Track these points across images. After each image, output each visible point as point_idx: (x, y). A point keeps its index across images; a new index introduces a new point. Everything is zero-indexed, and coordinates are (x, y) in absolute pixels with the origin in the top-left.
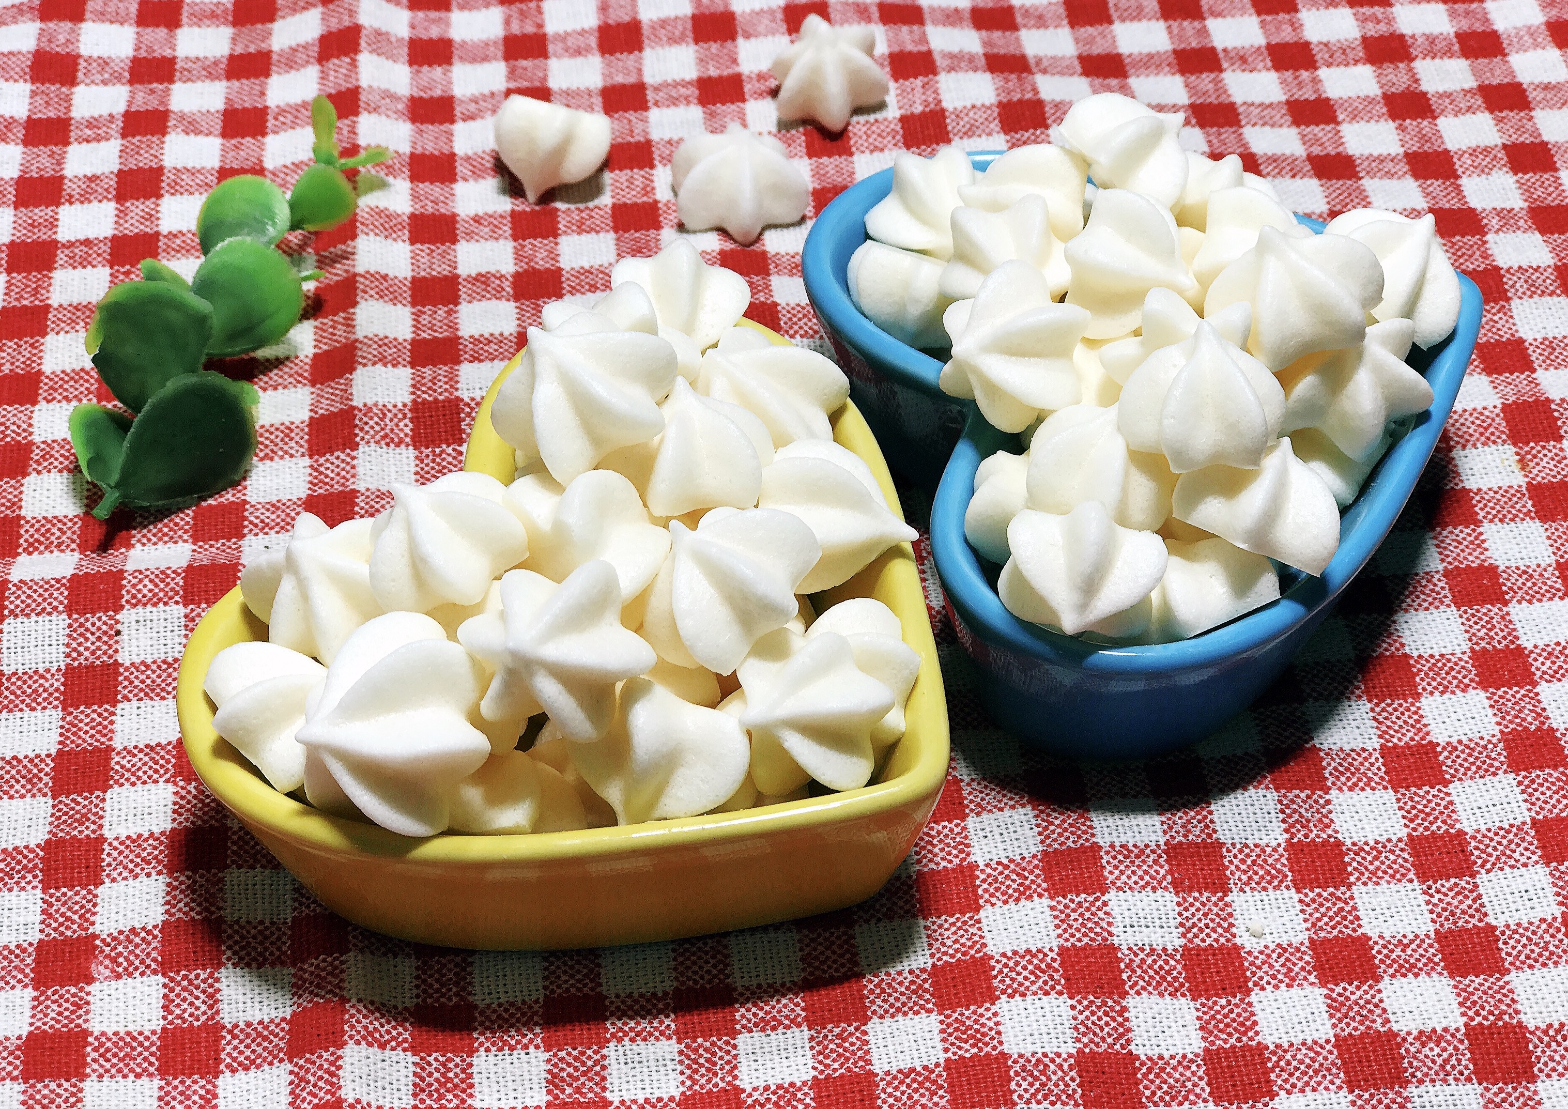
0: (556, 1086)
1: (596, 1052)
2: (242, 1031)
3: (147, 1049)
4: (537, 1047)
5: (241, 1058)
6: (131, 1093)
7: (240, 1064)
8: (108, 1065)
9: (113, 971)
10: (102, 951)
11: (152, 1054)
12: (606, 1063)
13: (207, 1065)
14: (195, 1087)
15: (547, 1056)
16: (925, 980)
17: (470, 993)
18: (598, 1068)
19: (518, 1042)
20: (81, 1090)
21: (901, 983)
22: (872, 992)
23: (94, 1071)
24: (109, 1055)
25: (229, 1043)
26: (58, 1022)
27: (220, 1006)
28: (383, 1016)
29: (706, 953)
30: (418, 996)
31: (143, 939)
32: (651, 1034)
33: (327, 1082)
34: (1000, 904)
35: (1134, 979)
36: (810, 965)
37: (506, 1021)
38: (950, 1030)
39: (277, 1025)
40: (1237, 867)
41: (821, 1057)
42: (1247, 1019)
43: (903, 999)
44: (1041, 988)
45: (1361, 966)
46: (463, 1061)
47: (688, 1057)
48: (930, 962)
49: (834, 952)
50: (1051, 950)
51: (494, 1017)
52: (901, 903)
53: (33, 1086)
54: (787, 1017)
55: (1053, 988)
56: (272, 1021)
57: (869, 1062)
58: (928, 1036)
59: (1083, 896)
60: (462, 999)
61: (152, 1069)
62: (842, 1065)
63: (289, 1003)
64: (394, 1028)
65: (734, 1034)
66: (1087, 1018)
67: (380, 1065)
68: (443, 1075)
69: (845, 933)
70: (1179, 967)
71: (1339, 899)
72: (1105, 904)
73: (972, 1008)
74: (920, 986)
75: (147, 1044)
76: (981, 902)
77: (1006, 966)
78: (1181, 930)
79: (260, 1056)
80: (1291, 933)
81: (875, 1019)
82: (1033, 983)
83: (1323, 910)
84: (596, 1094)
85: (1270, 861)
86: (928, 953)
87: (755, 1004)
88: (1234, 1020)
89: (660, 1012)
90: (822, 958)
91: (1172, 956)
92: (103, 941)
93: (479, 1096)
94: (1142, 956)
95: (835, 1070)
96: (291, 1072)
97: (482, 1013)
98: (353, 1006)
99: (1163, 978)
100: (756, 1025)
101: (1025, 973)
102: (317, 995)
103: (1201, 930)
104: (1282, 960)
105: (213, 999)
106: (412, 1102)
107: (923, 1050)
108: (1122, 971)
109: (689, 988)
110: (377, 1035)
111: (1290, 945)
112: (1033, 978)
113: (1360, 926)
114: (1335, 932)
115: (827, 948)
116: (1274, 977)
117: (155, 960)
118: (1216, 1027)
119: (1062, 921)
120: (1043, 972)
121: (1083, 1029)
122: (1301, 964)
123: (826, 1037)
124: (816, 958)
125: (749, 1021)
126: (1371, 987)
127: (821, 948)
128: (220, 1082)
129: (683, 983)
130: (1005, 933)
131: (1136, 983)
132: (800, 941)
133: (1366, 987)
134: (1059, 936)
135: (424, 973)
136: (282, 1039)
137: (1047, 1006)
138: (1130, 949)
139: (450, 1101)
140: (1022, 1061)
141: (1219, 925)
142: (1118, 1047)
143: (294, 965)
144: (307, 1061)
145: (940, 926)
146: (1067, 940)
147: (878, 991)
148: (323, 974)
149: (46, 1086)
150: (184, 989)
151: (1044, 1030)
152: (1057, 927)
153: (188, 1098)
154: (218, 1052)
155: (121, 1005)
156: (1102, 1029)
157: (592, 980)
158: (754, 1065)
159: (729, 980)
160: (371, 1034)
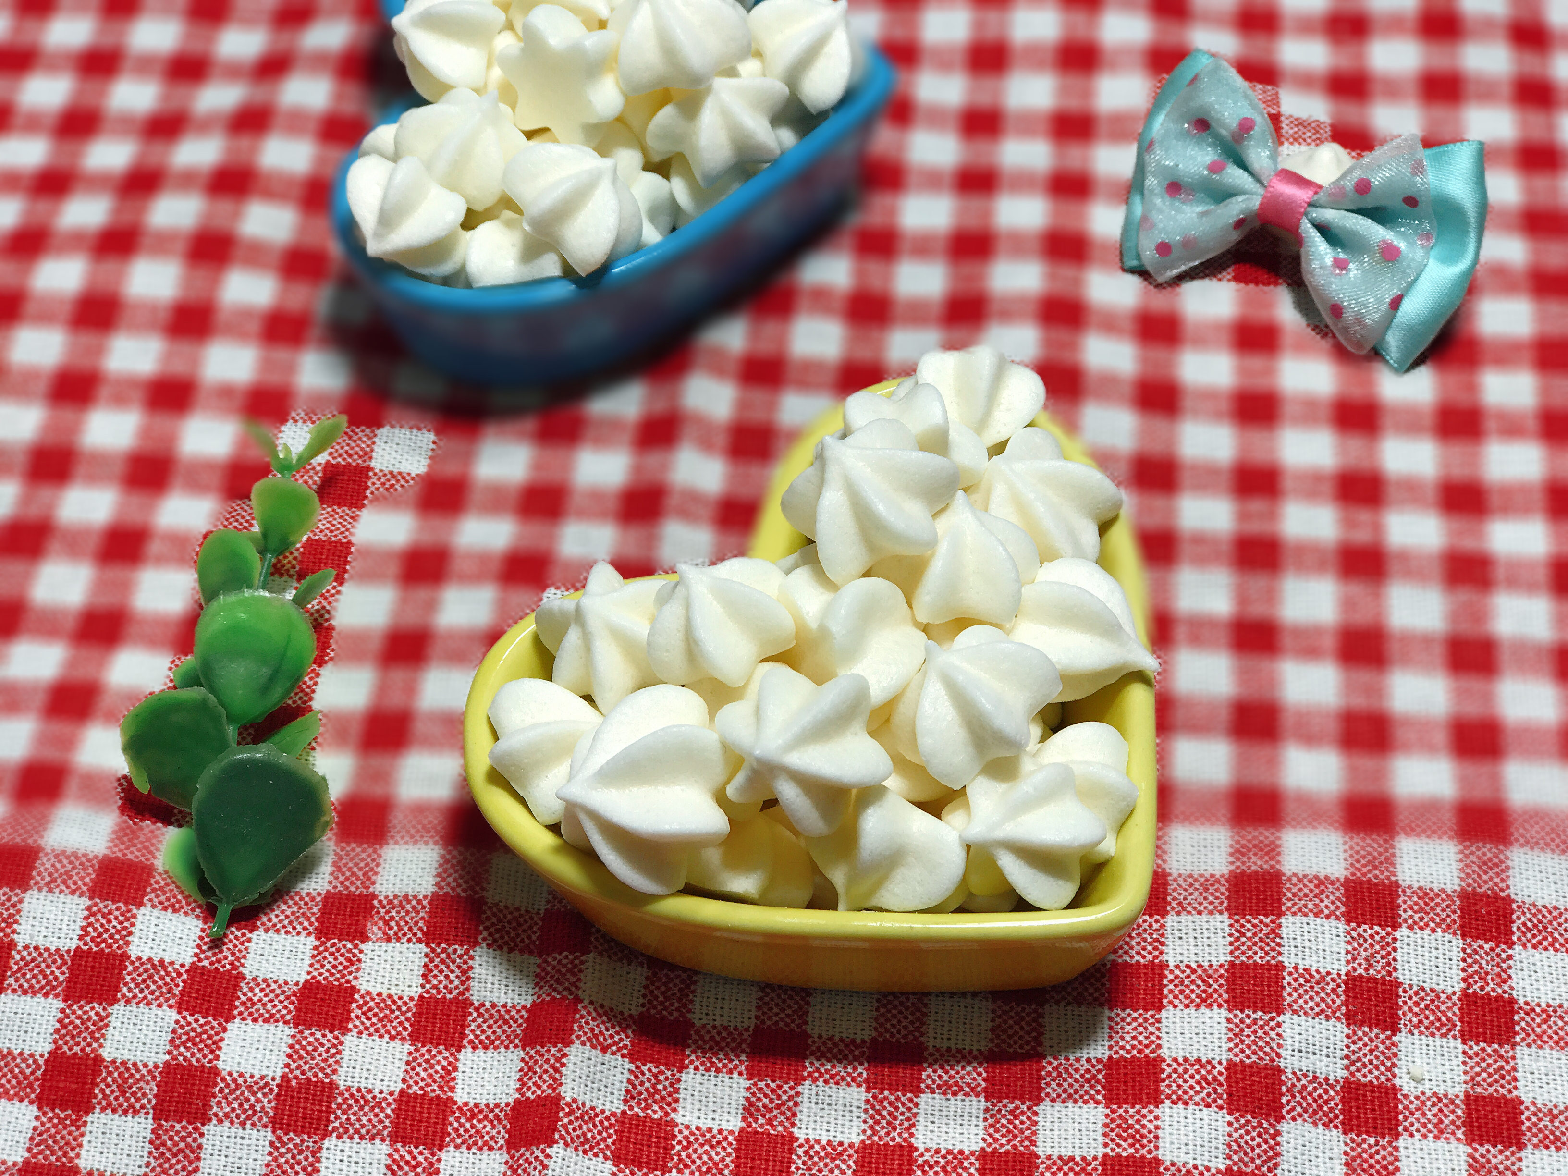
0: (751, 1115)
1: (791, 1088)
2: (487, 1010)
3: (403, 1013)
4: (740, 1074)
5: (483, 1037)
6: (384, 1054)
7: (481, 1042)
8: (368, 1023)
9: (385, 933)
10: (378, 912)
11: (407, 1019)
12: (799, 1099)
13: (453, 1039)
14: (439, 1058)
15: (748, 1084)
16: (1099, 1071)
17: (689, 1011)
18: (791, 1104)
19: (725, 1066)
20: (341, 1043)
21: (1077, 1070)
22: (1049, 1074)
23: (356, 1027)
24: (370, 1014)
25: (474, 1021)
26: (332, 974)
27: (471, 983)
28: (609, 1020)
29: (907, 1008)
30: (643, 1005)
31: (414, 907)
32: (843, 1079)
33: (550, 1076)
34: (1181, 1006)
35: (1293, 1104)
36: (998, 1037)
37: (717, 1043)
38: (1113, 1126)
39: (518, 1011)
40: (1410, 1009)
41: (991, 1130)
42: (1391, 1163)
43: (1077, 1086)
44: (1203, 1100)
45: (1508, 1130)
46: (673, 1075)
47: (873, 1107)
48: (1108, 1053)
49: (1022, 1028)
50: (1220, 1063)
51: (707, 1038)
52: (1091, 990)
53: (301, 1032)
54: (968, 1085)
55: (1215, 1101)
56: (514, 1007)
57: (1033, 1143)
58: (1092, 1127)
59: (1260, 1013)
60: (682, 1015)
61: (405, 1034)
62: (1009, 1142)
63: (531, 992)
64: (618, 1033)
65: (918, 1091)
66: (1241, 1137)
67: (599, 1068)
68: (654, 1086)
69: (1035, 1011)
70: (1337, 1099)
71: (1501, 1057)
72: (1279, 1025)
73: (1138, 1107)
74: (1094, 1077)
75: (404, 1009)
76: (1165, 1001)
77: (1175, 1071)
78: (1346, 1062)
79: (499, 1038)
80: (1449, 1083)
81: (1048, 1102)
82: (1197, 1093)
83: (1484, 1065)
84: (785, 1129)
85: (1443, 1008)
86: (1107, 1044)
87: (942, 1067)
88: (1378, 1162)
89: (856, 1059)
90: (1011, 1032)
91: (1332, 1087)
92: (380, 902)
93: (681, 1112)
94: (1304, 1082)
95: (1002, 1145)
96: (523, 1060)
97: (697, 1032)
98: (585, 1007)
99: (1320, 1107)
100: (939, 1087)
101: (1192, 1082)
102: (555, 990)
103: (1364, 1065)
104: (1435, 1110)
105: (465, 975)
107: (1085, 1141)
108: (1283, 1095)
109: (885, 1040)
110: (601, 1039)
111: (1446, 1096)
112: (1198, 1088)
113: (1516, 1088)
114: (1491, 1090)
115: (1016, 1023)
116: (1424, 1126)
117: (420, 929)
118: (1360, 1165)
119: (1236, 1035)
120: (1209, 1084)
121: (1235, 1147)
122: (1452, 1117)
123: (999, 1111)
124: (1005, 1031)
125: (934, 1081)
126: (1513, 1153)
127: (1011, 1022)
128: (461, 1056)
129: (880, 1034)
130: (1180, 1038)
131: (1293, 1109)
132: (993, 1011)
133: (1508, 1153)
134: (1230, 1050)
135: (653, 983)
136: (520, 1026)
137: (1206, 1118)
138: (1294, 1073)
139: (655, 1112)
141: (1383, 1063)
142: (1264, 1169)
143: (540, 956)
144: (537, 1052)
145: (1123, 1020)
146: (1236, 1055)
147: (1055, 1074)
148: (564, 970)
149: (312, 1034)
150: (443, 962)
151: (1199, 1142)
152: (1230, 1040)
153: (432, 1067)
154: (463, 1027)
155: (388, 966)
156: (1253, 1150)
157: (800, 1017)
158: (931, 1127)
159: (922, 1039)
160: (596, 1036)
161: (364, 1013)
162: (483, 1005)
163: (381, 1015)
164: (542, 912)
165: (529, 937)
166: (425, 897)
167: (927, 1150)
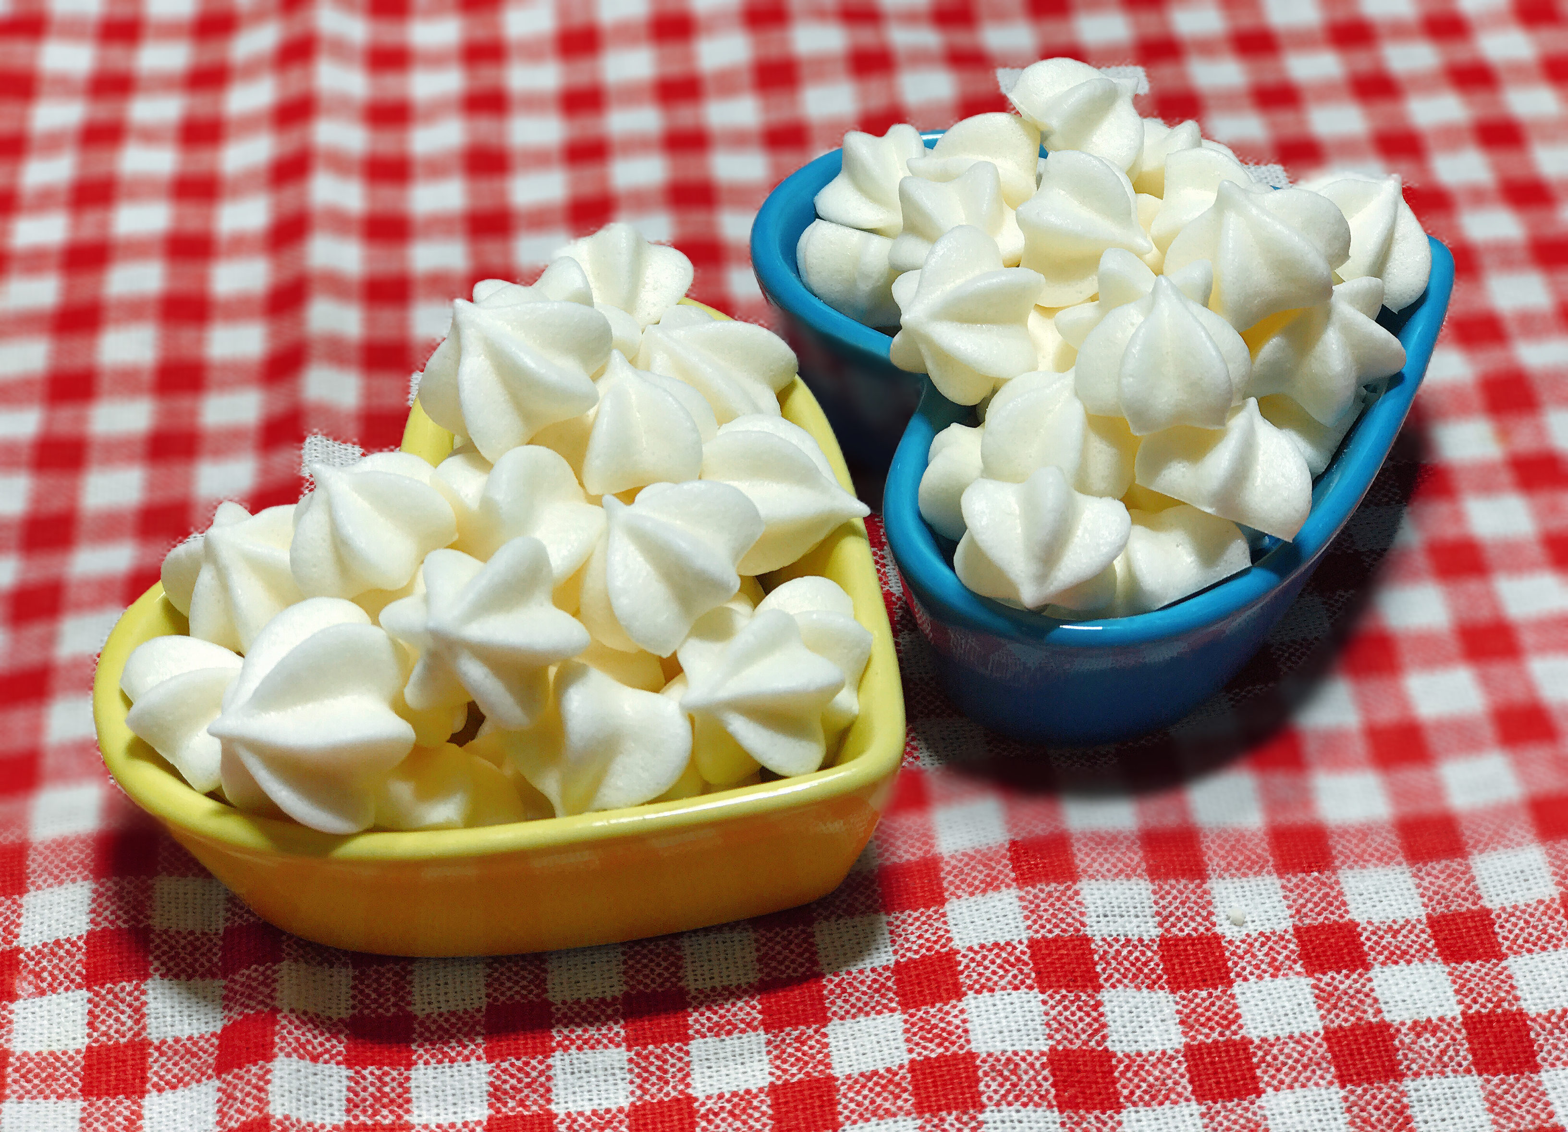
0: (499, 1100)
1: (540, 1062)
2: (170, 1047)
3: (70, 1069)
4: (479, 1058)
5: (169, 1077)
7: (167, 1083)
9: (37, 987)
10: (26, 966)
11: (76, 1075)
12: (551, 1073)
14: (120, 1108)
15: (490, 1067)
16: (888, 979)
17: (409, 1003)
18: (543, 1079)
19: (459, 1054)
21: (862, 982)
22: (832, 992)
23: (14, 1092)
24: (30, 1076)
25: (155, 1061)
27: (147, 1020)
28: (316, 1027)
29: (658, 955)
30: (354, 1007)
31: (68, 952)
32: (599, 1042)
33: (255, 1098)
34: (966, 896)
35: (1109, 971)
36: (767, 965)
37: (447, 1031)
38: (915, 1030)
39: (207, 1041)
40: (1215, 853)
41: (778, 1062)
42: (1230, 1012)
43: (865, 998)
44: (1010, 983)
45: (1349, 953)
46: (401, 1074)
47: (638, 1065)
48: (893, 959)
50: (1020, 942)
51: (433, 1027)
52: (862, 899)
54: (742, 1021)
55: (1023, 982)
56: (202, 1037)
57: (828, 1066)
58: (891, 1036)
59: (1053, 885)
60: (400, 1008)
61: (75, 1090)
62: (800, 1070)
63: (219, 1016)
64: (328, 1040)
65: (686, 1039)
66: (1060, 1014)
67: (311, 1079)
68: (379, 1090)
69: (803, 931)
70: (1157, 959)
71: (1324, 884)
72: (1077, 893)
73: (938, 1005)
74: (883, 985)
75: (71, 1064)
76: (946, 894)
77: (973, 960)
78: (1158, 919)
79: (187, 1074)
80: (1275, 921)
81: (836, 1020)
82: (1002, 977)
83: (1307, 895)
84: (541, 1107)
85: (1250, 846)
86: (891, 949)
87: (709, 1008)
88: (1215, 1013)
89: (609, 1018)
90: (780, 958)
91: (1148, 947)
92: (27, 955)
93: (416, 1112)
94: (1117, 946)
95: (793, 1075)
96: (219, 1089)
97: (422, 1024)
98: (285, 1017)
99: (1140, 970)
100: (710, 1029)
101: (993, 967)
102: (247, 1006)
103: (1179, 919)
104: (1265, 949)
105: (139, 1014)
106: (345, 1119)
107: (886, 1051)
108: (1096, 964)
109: (640, 992)
110: (309, 1047)
111: (1274, 933)
112: (1001, 972)
113: (1347, 912)
114: (1321, 919)
115: (785, 948)
116: (1257, 967)
117: (79, 973)
118: (1197, 1020)
119: (1032, 911)
120: (1012, 965)
121: (1055, 1025)
122: (1285, 952)
123: (783, 1040)
125: (703, 1025)
126: (1360, 975)
127: (778, 948)
128: (146, 1102)
129: (633, 987)
130: (971, 927)
131: (1111, 976)
132: (756, 941)
133: (1355, 976)
134: (1029, 927)
135: (362, 982)
136: (211, 1055)
137: (1016, 1001)
138: (1104, 940)
139: (385, 1117)
140: (990, 1060)
141: (1198, 914)
142: (1092, 1043)
143: (225, 977)
144: (236, 1076)
145: (904, 922)
146: (1037, 932)
147: (838, 991)
148: (254, 984)
150: (110, 1004)
151: (1014, 1027)
152: (1027, 918)
153: (112, 1119)
154: (144, 1070)
155: (45, 1022)
156: (1076, 1025)
157: (537, 987)
158: (708, 1072)
159: (680, 984)
160: (303, 1046)
161: (23, 1076)
162: (164, 1042)
163: (44, 1075)
164: (221, 932)
165: (209, 960)
166: (80, 938)
167: (709, 1097)
